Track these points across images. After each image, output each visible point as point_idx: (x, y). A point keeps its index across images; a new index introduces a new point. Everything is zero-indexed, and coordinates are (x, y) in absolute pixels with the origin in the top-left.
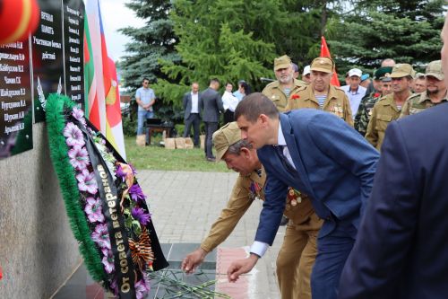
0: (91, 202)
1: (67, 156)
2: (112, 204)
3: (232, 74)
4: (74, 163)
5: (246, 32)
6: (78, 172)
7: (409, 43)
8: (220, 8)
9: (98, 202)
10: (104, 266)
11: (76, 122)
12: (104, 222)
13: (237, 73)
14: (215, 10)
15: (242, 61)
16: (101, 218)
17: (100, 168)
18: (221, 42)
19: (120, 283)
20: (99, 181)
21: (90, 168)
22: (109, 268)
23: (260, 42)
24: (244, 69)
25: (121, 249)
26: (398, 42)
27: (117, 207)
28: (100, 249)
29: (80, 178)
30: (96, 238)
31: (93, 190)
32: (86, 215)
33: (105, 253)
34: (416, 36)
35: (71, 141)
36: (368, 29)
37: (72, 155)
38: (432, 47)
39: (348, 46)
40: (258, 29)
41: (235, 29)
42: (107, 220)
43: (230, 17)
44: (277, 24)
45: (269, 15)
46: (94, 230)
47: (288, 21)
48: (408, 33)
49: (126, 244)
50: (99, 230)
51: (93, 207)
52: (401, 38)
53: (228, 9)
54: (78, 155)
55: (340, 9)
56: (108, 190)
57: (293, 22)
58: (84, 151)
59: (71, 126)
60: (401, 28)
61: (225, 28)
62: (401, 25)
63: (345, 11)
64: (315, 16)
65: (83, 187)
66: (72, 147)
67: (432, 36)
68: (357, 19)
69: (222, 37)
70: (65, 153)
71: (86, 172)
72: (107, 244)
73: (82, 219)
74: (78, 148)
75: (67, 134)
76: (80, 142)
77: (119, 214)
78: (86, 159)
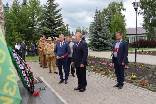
0: (23, 71)
2: (27, 71)
4: (17, 63)
5: (19, 32)
6: (19, 65)
7: (52, 34)
8: (12, 27)
9: (24, 71)
11: (14, 52)
14: (11, 28)
16: (25, 75)
17: (23, 63)
19: (32, 89)
20: (23, 66)
21: (21, 63)
22: (29, 86)
25: (31, 81)
28: (26, 82)
29: (19, 66)
30: (25, 80)
31: (23, 68)
32: (23, 74)
33: (28, 82)
34: (53, 32)
35: (15, 57)
36: (44, 31)
37: (17, 61)
38: (56, 34)
39: (40, 34)
40: (21, 31)
41: (16, 32)
42: (27, 75)
43: (15, 29)
45: (23, 29)
47: (27, 30)
48: (52, 32)
50: (26, 77)
53: (14, 27)
54: (18, 61)
55: (36, 27)
56: (26, 68)
57: (28, 30)
58: (19, 60)
59: (14, 54)
60: (50, 31)
61: (14, 31)
64: (32, 29)
65: (21, 68)
66: (16, 59)
67: (56, 32)
68: (40, 29)
69: (13, 33)
72: (28, 80)
74: (17, 59)
75: (14, 56)
76: (17, 57)
77: (29, 73)
78: (20, 61)
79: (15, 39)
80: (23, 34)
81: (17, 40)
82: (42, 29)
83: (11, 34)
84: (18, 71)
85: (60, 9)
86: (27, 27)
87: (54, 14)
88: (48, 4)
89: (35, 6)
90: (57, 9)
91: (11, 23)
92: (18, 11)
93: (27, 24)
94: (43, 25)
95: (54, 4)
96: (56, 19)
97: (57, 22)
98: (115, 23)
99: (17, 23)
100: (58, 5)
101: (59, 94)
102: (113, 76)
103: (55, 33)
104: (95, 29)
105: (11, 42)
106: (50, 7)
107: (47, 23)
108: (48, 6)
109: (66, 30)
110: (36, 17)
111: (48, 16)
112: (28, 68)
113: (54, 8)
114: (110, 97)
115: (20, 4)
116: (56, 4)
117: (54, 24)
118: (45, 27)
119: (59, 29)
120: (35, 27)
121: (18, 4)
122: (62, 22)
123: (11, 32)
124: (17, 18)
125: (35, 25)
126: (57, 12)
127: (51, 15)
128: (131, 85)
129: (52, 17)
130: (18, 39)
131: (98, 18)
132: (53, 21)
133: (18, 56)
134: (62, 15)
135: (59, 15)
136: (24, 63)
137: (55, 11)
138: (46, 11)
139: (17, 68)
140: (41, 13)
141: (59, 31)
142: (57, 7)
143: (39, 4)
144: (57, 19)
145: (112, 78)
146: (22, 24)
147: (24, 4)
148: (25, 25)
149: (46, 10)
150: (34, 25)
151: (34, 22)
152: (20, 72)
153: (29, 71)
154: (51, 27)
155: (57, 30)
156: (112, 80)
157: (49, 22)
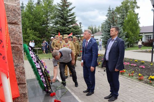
0: (39, 70)
1: (32, 60)
2: (44, 70)
3: (30, 39)
4: (34, 61)
5: (33, 30)
6: (35, 63)
10: (44, 85)
11: (31, 50)
12: (43, 75)
13: (32, 39)
14: (25, 26)
15: (33, 36)
17: (39, 62)
18: (27, 32)
19: (48, 89)
20: (40, 64)
21: (37, 62)
22: (45, 86)
23: (36, 32)
24: (33, 38)
25: (47, 81)
26: (63, 31)
27: (45, 71)
28: (43, 81)
29: (36, 65)
30: (41, 79)
31: (39, 67)
32: (39, 73)
33: (44, 82)
35: (32, 56)
36: (57, 29)
37: (33, 59)
39: (54, 32)
40: (35, 29)
41: (30, 29)
42: (43, 74)
43: (29, 27)
44: (39, 28)
45: (37, 27)
46: (41, 77)
47: (41, 28)
48: (65, 30)
49: (48, 79)
50: (42, 77)
51: (40, 71)
52: (64, 31)
54: (34, 59)
56: (42, 67)
57: (42, 28)
58: (35, 58)
59: (31, 52)
60: (64, 29)
61: (28, 29)
62: (64, 28)
63: (51, 26)
64: (46, 27)
65: (37, 67)
66: (32, 57)
68: (54, 27)
70: (31, 59)
71: (36, 63)
73: (38, 75)
74: (34, 57)
75: (30, 54)
76: (33, 56)
77: (45, 72)
78: (36, 60)
79: (29, 37)
80: (37, 32)
81: (31, 38)
82: (55, 27)
83: (26, 32)
84: (34, 70)
85: (73, 7)
86: (41, 25)
87: (67, 12)
88: (62, 3)
89: (48, 5)
90: (70, 7)
91: (26, 21)
92: (32, 10)
93: (41, 22)
94: (56, 23)
95: (67, 2)
96: (69, 18)
97: (70, 20)
98: (129, 21)
99: (31, 21)
100: (71, 4)
101: (75, 94)
102: (130, 76)
103: (68, 30)
104: (108, 28)
105: (26, 40)
106: (63, 6)
107: (60, 21)
108: (61, 4)
109: (79, 28)
110: (49, 15)
111: (62, 14)
112: (45, 67)
113: (68, 6)
114: (129, 99)
115: (34, 3)
116: (69, 2)
117: (67, 23)
118: (58, 25)
119: (72, 27)
120: (48, 25)
121: (33, 3)
122: (75, 20)
123: (26, 30)
124: (31, 16)
125: (49, 23)
126: (70, 10)
127: (65, 13)
128: (150, 86)
129: (65, 15)
130: (32, 36)
131: (111, 17)
132: (66, 19)
133: (34, 54)
134: (75, 14)
135: (72, 13)
136: (41, 62)
137: (68, 9)
138: (59, 10)
139: (33, 67)
140: (54, 11)
141: (72, 29)
142: (70, 5)
143: (53, 3)
144: (71, 17)
145: (128, 78)
146: (36, 22)
147: (38, 3)
148: (39, 23)
149: (59, 8)
150: (47, 23)
151: (48, 20)
152: (36, 71)
153: (45, 70)
154: (64, 25)
155: (70, 28)
156: (128, 80)
157: (62, 20)
